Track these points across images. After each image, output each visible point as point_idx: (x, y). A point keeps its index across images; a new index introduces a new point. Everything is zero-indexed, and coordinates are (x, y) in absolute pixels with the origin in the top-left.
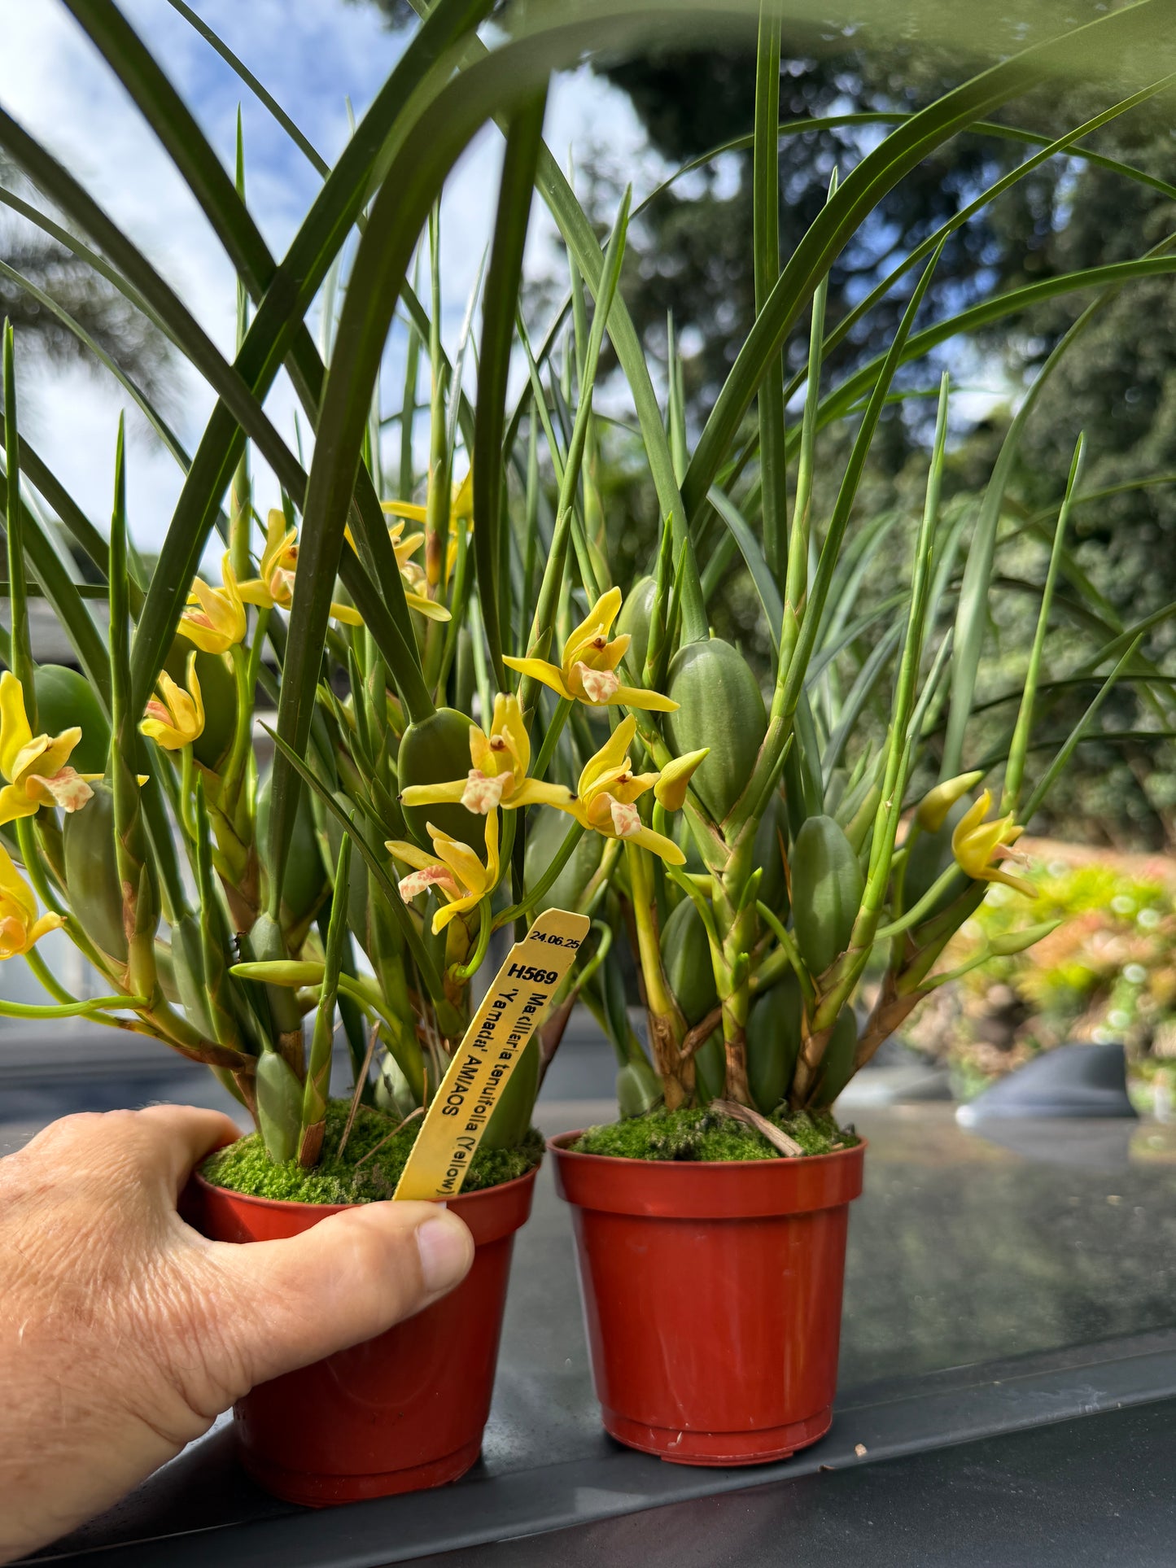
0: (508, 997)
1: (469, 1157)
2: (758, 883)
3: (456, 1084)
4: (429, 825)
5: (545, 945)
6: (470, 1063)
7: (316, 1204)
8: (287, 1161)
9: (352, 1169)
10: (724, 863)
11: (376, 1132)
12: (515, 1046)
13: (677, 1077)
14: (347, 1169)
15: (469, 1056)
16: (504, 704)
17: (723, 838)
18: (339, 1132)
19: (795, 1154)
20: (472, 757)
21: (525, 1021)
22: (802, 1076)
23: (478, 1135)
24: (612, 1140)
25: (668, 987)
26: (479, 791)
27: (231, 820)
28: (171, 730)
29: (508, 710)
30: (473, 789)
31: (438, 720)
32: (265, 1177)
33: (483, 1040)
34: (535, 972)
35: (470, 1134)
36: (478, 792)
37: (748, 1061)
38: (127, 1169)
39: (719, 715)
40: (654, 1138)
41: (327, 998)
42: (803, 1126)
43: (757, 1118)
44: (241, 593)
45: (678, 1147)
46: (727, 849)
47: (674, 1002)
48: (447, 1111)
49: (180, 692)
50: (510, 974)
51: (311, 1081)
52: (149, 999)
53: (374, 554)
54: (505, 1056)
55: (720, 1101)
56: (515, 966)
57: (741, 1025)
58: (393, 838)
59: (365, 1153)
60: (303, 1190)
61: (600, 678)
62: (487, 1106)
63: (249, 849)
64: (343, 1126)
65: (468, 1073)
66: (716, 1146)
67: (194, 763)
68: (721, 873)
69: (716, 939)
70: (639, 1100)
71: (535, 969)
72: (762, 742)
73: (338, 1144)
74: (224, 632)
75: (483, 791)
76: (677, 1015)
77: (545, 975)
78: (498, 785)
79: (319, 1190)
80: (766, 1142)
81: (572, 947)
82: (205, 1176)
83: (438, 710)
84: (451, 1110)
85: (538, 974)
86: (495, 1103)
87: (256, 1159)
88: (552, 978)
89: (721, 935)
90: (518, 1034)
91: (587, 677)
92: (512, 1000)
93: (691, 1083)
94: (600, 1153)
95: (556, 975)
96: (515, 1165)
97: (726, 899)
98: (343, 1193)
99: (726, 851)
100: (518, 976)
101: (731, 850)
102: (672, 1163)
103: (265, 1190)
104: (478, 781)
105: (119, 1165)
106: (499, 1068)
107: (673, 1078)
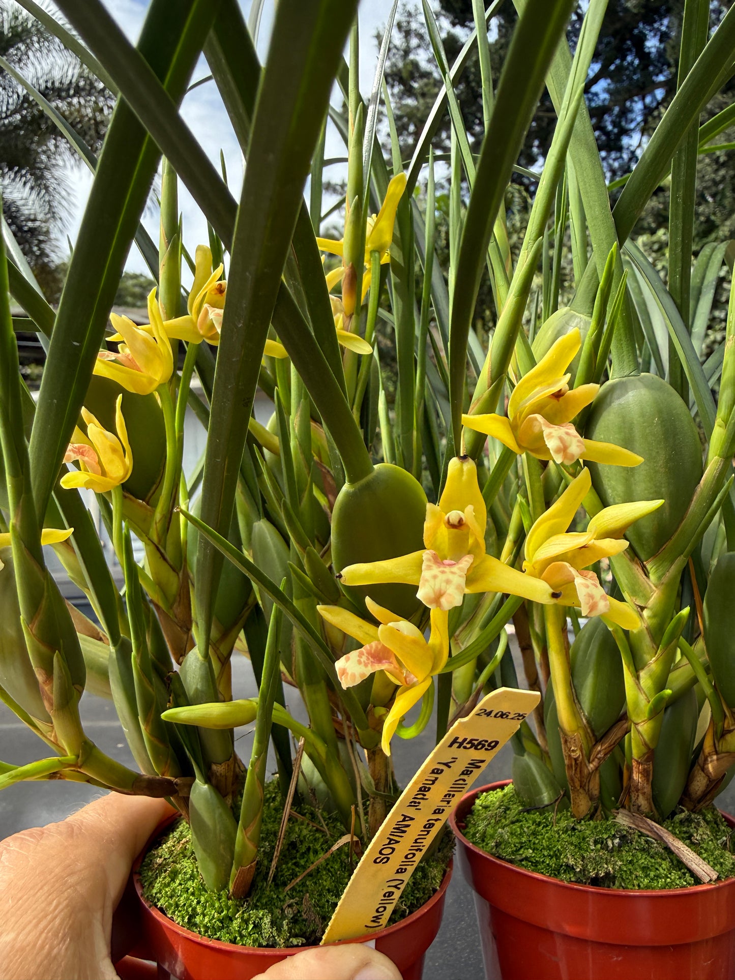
0: (447, 765)
1: (397, 894)
2: (685, 621)
3: (388, 838)
4: (368, 600)
5: (491, 719)
6: (404, 820)
7: (248, 946)
8: (219, 890)
9: (281, 896)
10: (647, 599)
11: (303, 849)
12: (448, 802)
13: (585, 790)
14: (278, 896)
15: (403, 815)
16: (461, 471)
17: (646, 574)
18: (269, 856)
19: (711, 880)
20: (424, 535)
21: (461, 782)
22: (699, 784)
23: (406, 877)
24: (522, 846)
25: (578, 706)
26: (439, 584)
27: (163, 551)
28: (98, 478)
29: (464, 478)
30: (432, 582)
31: (377, 480)
32: (198, 903)
33: (417, 801)
34: (476, 742)
35: (399, 876)
36: (437, 587)
37: (654, 775)
38: (58, 921)
39: (654, 454)
40: (571, 862)
41: (257, 759)
42: (706, 837)
43: (666, 835)
44: (167, 330)
45: (597, 874)
46: (652, 585)
47: (585, 721)
48: (378, 861)
50: (451, 746)
51: (242, 832)
52: (78, 756)
53: (306, 293)
54: (438, 811)
55: (626, 812)
56: (457, 738)
57: (652, 747)
58: (325, 603)
59: (294, 875)
60: (236, 924)
61: (565, 437)
62: (417, 853)
63: (181, 574)
64: (273, 848)
65: (400, 829)
66: (630, 867)
67: (125, 497)
68: (642, 608)
69: (632, 668)
70: (539, 793)
71: (477, 740)
72: (699, 483)
73: (268, 868)
74: (150, 374)
75: (444, 585)
76: (586, 733)
77: (486, 747)
78: (460, 576)
79: (251, 927)
80: (679, 865)
81: (518, 719)
82: (143, 887)
83: (376, 467)
84: (382, 859)
85: (480, 743)
86: (425, 849)
87: (189, 879)
88: (493, 745)
89: (637, 666)
90: (452, 793)
91: (550, 434)
92: (450, 767)
93: (596, 792)
95: (497, 743)
96: (434, 878)
97: (645, 632)
98: (275, 933)
99: (650, 587)
100: (459, 747)
101: (656, 587)
102: (592, 889)
103: (198, 919)
104: (436, 570)
105: (49, 917)
106: (433, 822)
107: (581, 791)
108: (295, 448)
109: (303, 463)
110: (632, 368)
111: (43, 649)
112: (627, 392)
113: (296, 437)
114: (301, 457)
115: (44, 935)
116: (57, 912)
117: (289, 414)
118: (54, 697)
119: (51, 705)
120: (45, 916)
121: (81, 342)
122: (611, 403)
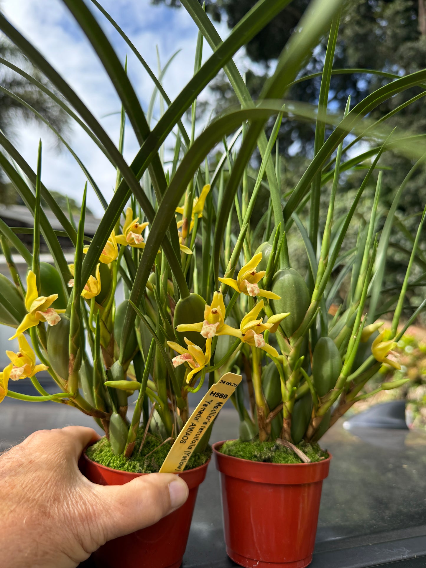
0: (209, 403)
1: (188, 458)
2: (302, 362)
3: (186, 432)
4: (185, 338)
5: (225, 385)
6: (192, 425)
7: (130, 472)
8: (120, 454)
9: (144, 459)
10: (289, 352)
11: (152, 444)
12: (209, 420)
13: (264, 429)
14: (142, 458)
15: (192, 423)
16: (218, 296)
17: (289, 343)
18: (139, 444)
19: (307, 462)
20: (205, 315)
21: (214, 411)
22: (310, 431)
23: (192, 451)
24: (239, 451)
25: (263, 396)
26: (208, 330)
27: (106, 324)
28: (89, 293)
29: (219, 298)
30: (206, 329)
31: (191, 298)
32: (111, 459)
33: (198, 417)
34: (220, 394)
35: (189, 450)
36: (207, 331)
37: (292, 426)
38: (61, 455)
39: (292, 298)
40: (256, 453)
41: (141, 398)
42: (310, 450)
43: (294, 447)
44: (117, 240)
45: (265, 457)
46: (291, 347)
47: (266, 402)
48: (182, 442)
49: (93, 278)
50: (210, 395)
51: (132, 428)
52: (75, 394)
53: (171, 234)
54: (205, 423)
55: (280, 439)
56: (213, 392)
57: (290, 412)
58: (170, 341)
59: (148, 453)
60: (126, 466)
61: (253, 287)
62: (196, 441)
63: (112, 335)
64: (141, 442)
65: (191, 429)
66: (278, 457)
67: (95, 303)
68: (287, 356)
69: (284, 380)
70: (248, 435)
71: (220, 393)
72: (308, 309)
73: (139, 449)
74: (110, 256)
75: (209, 330)
76: (266, 407)
77: (223, 397)
78: (215, 328)
79: (132, 467)
80: (296, 456)
81: (235, 386)
82: (88, 456)
83: (191, 294)
84: (183, 442)
85: (221, 395)
86: (199, 439)
87: (108, 452)
88: (225, 396)
89: (286, 379)
90: (211, 416)
91: (249, 287)
92: (210, 404)
93: (269, 431)
94: (234, 456)
95: (227, 396)
96: (203, 459)
97: (288, 365)
98: (141, 468)
99: (290, 348)
100: (213, 396)
101: (292, 348)
102: (262, 463)
103: (111, 465)
104: (207, 326)
105: (58, 453)
106: (203, 428)
107: (263, 430)
108: (161, 287)
109: (164, 293)
110: (287, 266)
111: (75, 346)
112: (284, 275)
113: (162, 283)
114: (163, 291)
115: (57, 457)
116: (61, 452)
117: (160, 274)
118: (74, 366)
119: (72, 369)
120: (57, 452)
121: (100, 246)
122: (279, 278)
